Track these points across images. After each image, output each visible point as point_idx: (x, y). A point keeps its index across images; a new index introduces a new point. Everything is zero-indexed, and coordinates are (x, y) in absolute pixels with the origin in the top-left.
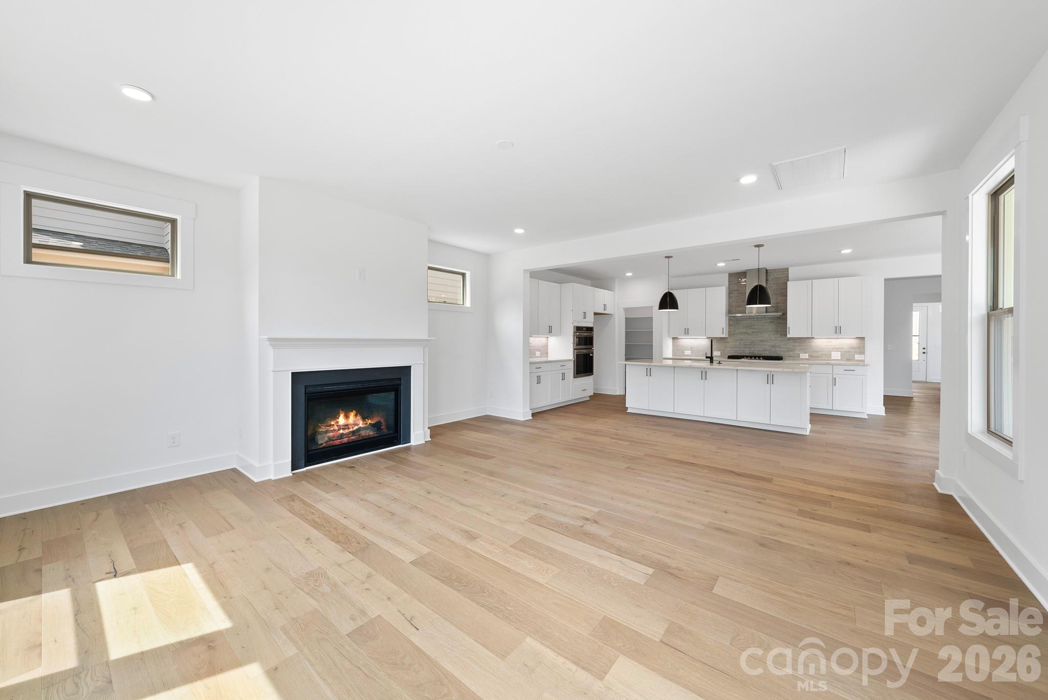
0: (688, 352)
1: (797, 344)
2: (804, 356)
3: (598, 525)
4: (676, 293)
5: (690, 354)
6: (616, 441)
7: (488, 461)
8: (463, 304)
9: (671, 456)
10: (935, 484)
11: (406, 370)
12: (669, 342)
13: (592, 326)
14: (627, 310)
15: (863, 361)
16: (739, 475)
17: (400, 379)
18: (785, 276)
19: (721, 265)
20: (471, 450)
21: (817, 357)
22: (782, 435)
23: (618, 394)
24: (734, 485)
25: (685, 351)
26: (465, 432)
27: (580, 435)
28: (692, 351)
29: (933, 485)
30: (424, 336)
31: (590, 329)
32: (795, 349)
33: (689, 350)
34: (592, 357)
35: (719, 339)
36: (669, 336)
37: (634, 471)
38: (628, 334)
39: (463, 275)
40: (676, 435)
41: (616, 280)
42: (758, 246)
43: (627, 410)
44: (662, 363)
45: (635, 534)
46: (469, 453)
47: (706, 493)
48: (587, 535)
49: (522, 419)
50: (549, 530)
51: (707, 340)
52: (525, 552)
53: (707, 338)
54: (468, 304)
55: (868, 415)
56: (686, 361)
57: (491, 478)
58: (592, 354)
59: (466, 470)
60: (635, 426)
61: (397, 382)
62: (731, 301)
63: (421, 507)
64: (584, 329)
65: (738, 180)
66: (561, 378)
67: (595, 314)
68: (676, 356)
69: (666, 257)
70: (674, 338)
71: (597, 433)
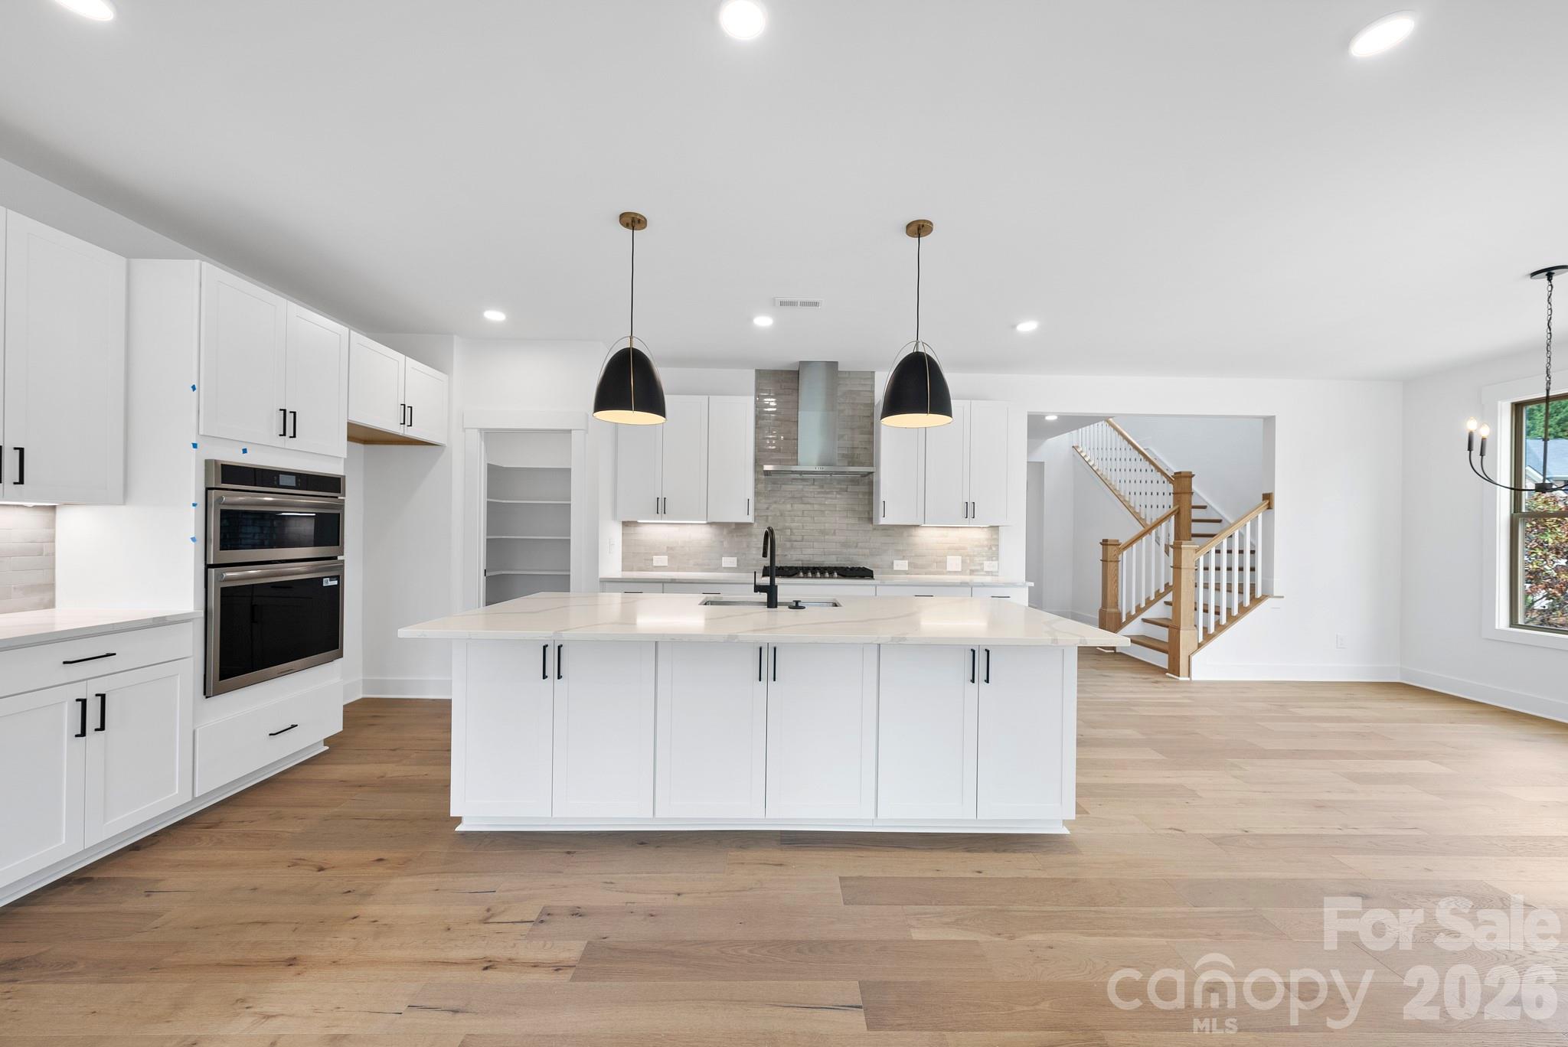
0: (661, 561)
1: (891, 539)
2: (903, 565)
5: (666, 564)
12: (613, 536)
14: (491, 436)
21: (922, 567)
25: (655, 558)
28: (671, 558)
32: (888, 552)
33: (664, 554)
34: (337, 588)
35: (733, 527)
36: (614, 517)
38: (495, 512)
41: (455, 337)
51: (706, 529)
53: (708, 523)
62: (761, 435)
64: (284, 480)
68: (631, 571)
70: (625, 524)
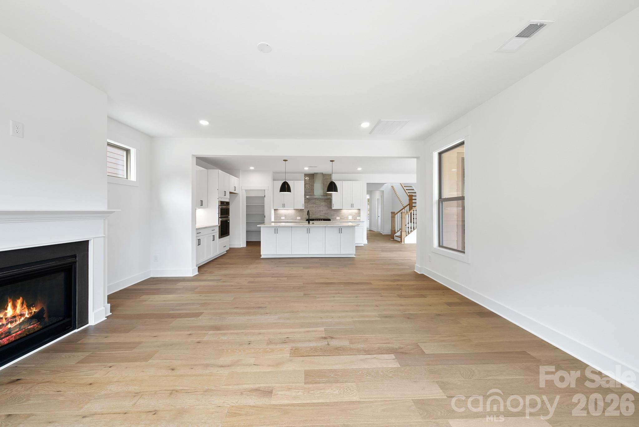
0: (283, 218)
1: (335, 212)
2: (338, 218)
3: (335, 339)
4: (290, 183)
5: (285, 219)
6: (277, 278)
7: (200, 318)
8: (127, 178)
9: (317, 281)
10: (415, 270)
11: (83, 246)
12: (273, 212)
13: (228, 201)
14: (247, 191)
15: (360, 220)
16: (357, 284)
17: (75, 256)
18: (330, 178)
19: (306, 169)
20: (170, 312)
21: (343, 219)
22: (347, 259)
23: (242, 247)
24: (361, 290)
26: (144, 297)
27: (252, 279)
28: (286, 217)
29: (414, 271)
30: (103, 207)
31: (228, 203)
32: (334, 215)
34: (229, 222)
35: (300, 210)
36: (273, 208)
37: (310, 295)
39: (128, 151)
40: (304, 268)
41: (241, 170)
42: (332, 161)
43: (261, 256)
44: (271, 225)
45: (359, 336)
46: (174, 317)
47: (356, 298)
48: (339, 349)
49: (192, 276)
50: (314, 357)
51: (293, 211)
52: (319, 383)
53: (294, 209)
54: (133, 177)
55: (364, 244)
56: (282, 223)
57: (219, 332)
58: (229, 220)
59: (189, 332)
60: (277, 266)
61: (70, 260)
62: (306, 189)
63: (181, 388)
64: (225, 203)
65: (360, 124)
66: (212, 240)
67: (230, 193)
68: (276, 220)
69: (284, 160)
70: (275, 210)
71: (259, 275)
